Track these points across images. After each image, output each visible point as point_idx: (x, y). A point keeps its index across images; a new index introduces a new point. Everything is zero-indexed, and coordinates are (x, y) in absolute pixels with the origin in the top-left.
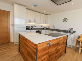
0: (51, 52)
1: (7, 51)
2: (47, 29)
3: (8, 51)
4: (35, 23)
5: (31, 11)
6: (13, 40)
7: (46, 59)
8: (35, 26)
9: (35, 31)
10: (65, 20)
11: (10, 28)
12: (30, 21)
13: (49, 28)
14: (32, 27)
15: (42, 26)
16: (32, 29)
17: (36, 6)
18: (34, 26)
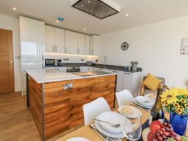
0: (75, 101)
1: (5, 106)
2: (93, 65)
3: (8, 105)
4: (66, 52)
5: (56, 29)
6: (19, 86)
7: (64, 111)
8: (68, 59)
9: (65, 68)
10: (125, 46)
11: (13, 63)
12: (55, 49)
13: (97, 63)
14: (59, 61)
15: (82, 60)
16: (59, 65)
17: (63, 20)
18: (64, 59)
